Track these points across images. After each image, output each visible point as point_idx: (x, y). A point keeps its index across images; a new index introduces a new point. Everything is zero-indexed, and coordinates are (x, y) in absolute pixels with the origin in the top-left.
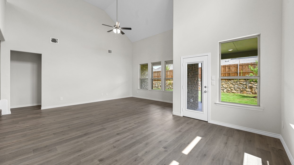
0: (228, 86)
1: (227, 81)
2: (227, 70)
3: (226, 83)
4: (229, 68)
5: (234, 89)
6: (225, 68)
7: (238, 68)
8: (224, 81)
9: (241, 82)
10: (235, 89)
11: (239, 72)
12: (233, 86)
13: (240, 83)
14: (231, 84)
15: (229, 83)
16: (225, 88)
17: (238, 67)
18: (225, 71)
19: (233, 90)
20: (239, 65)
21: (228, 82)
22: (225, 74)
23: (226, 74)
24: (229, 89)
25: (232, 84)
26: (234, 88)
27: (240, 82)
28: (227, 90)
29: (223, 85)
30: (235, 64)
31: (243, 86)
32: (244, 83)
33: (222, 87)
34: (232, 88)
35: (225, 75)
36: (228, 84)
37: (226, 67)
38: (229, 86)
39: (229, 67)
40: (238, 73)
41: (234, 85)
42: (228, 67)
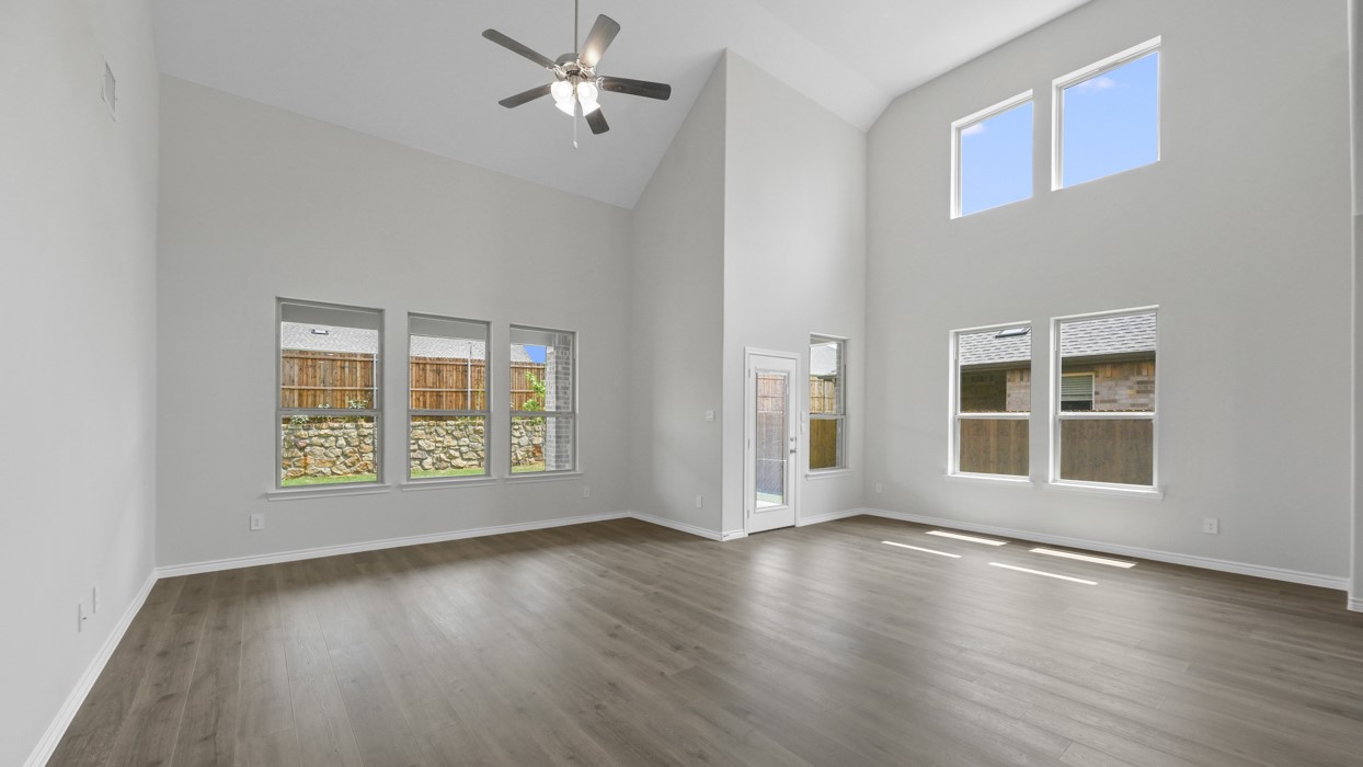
0: (436, 442)
1: (432, 423)
2: (430, 377)
3: (431, 433)
4: (439, 372)
5: (457, 454)
6: (424, 370)
7: (466, 376)
8: (424, 423)
9: (479, 425)
10: (461, 453)
11: (470, 390)
12: (454, 443)
13: (476, 432)
14: (448, 433)
15: (440, 431)
16: (429, 452)
17: (467, 371)
18: (422, 382)
19: (456, 458)
20: (470, 364)
21: (438, 426)
22: (424, 396)
23: (428, 395)
24: (443, 456)
25: (451, 434)
26: (458, 450)
27: (477, 428)
28: (437, 459)
29: (420, 442)
30: (457, 360)
33: (416, 447)
34: (452, 452)
35: (421, 399)
36: (439, 435)
37: (428, 367)
38: (440, 445)
39: (438, 365)
40: (469, 394)
41: (457, 439)
42: (435, 367)
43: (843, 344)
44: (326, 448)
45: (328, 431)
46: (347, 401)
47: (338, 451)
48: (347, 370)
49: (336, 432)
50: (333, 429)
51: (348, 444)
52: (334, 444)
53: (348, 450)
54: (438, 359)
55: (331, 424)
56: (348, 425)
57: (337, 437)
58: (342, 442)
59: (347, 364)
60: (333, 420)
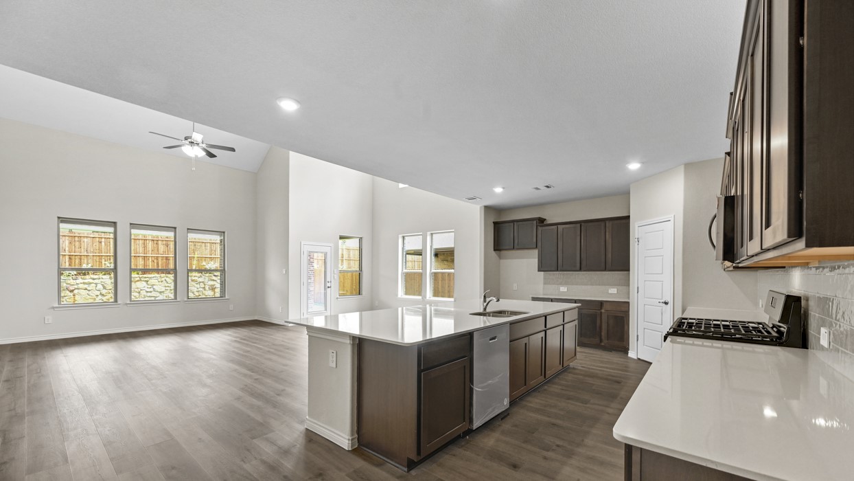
0: (165, 287)
1: (163, 275)
8: (156, 275)
15: (167, 279)
18: (156, 251)
21: (167, 277)
29: (154, 287)
31: (198, 286)
32: (201, 280)
33: (152, 290)
35: (155, 261)
37: (160, 242)
43: (361, 239)
44: (89, 290)
45: (91, 281)
46: (103, 262)
47: (98, 293)
48: (103, 243)
49: (96, 281)
50: (94, 279)
51: (104, 288)
52: (94, 288)
53: (104, 292)
54: (167, 237)
55: (92, 276)
56: (104, 277)
57: (96, 284)
58: (99, 286)
59: (103, 240)
60: (94, 274)
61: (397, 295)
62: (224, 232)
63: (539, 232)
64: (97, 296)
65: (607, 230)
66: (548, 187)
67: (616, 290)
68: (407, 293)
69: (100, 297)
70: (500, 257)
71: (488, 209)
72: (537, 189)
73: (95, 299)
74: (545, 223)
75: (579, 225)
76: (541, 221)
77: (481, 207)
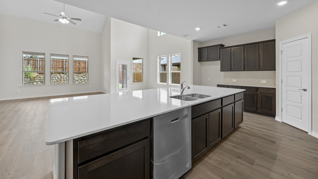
0: (79, 78)
1: (78, 74)
2: (77, 64)
3: (77, 76)
4: (79, 63)
5: (83, 81)
6: (76, 63)
7: (86, 64)
8: (76, 74)
10: (84, 81)
12: (83, 78)
14: (81, 76)
15: (79, 76)
16: (77, 80)
17: (86, 63)
19: (83, 82)
20: (87, 62)
21: (79, 75)
22: (76, 68)
23: (77, 68)
24: (80, 81)
25: (82, 77)
26: (84, 80)
28: (79, 82)
29: (75, 78)
30: (84, 61)
34: (82, 81)
35: (75, 69)
36: (79, 77)
37: (77, 62)
38: (79, 79)
39: (79, 62)
41: (84, 78)
42: (78, 62)
44: (53, 80)
45: (53, 76)
46: (58, 70)
47: (56, 80)
48: (58, 63)
49: (55, 76)
50: (54, 76)
51: (58, 79)
52: (54, 79)
53: (58, 80)
54: (79, 61)
55: (54, 75)
56: (58, 75)
57: (55, 77)
58: (56, 78)
59: (58, 62)
60: (55, 74)
61: (157, 83)
62: (88, 57)
63: (221, 51)
64: (55, 81)
65: (260, 48)
66: (225, 25)
67: (266, 81)
68: (161, 82)
69: (56, 82)
70: (201, 65)
71: (194, 41)
72: (219, 27)
73: (55, 83)
74: (224, 47)
75: (243, 47)
76: (222, 46)
77: (191, 41)
